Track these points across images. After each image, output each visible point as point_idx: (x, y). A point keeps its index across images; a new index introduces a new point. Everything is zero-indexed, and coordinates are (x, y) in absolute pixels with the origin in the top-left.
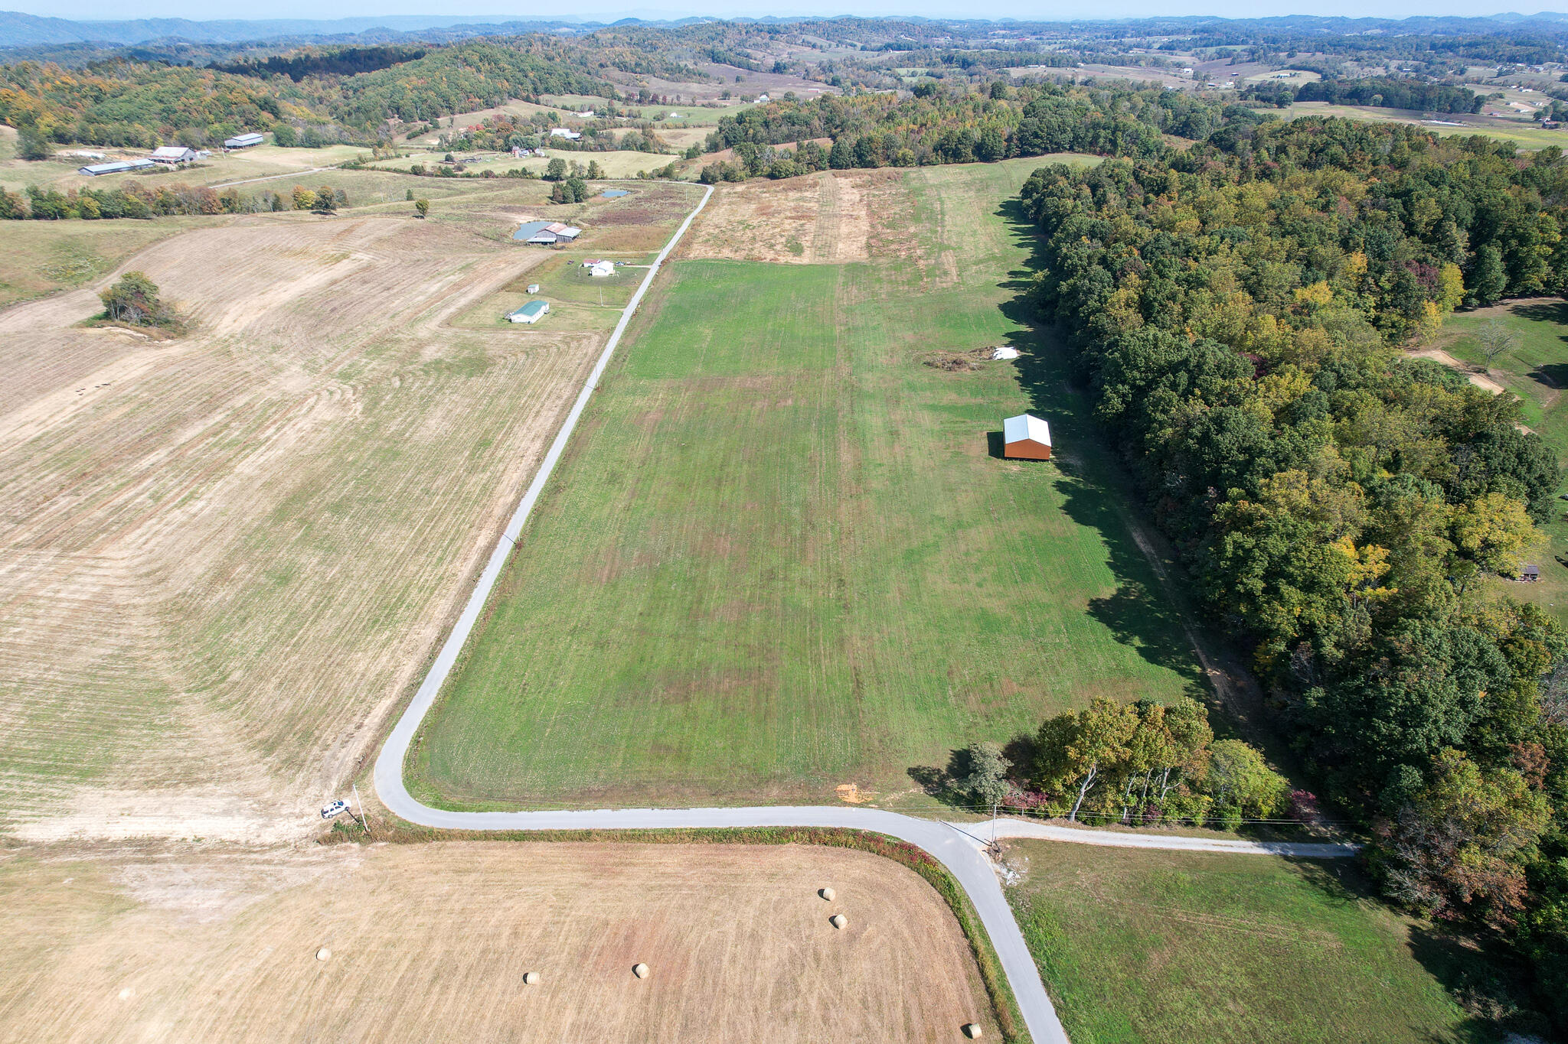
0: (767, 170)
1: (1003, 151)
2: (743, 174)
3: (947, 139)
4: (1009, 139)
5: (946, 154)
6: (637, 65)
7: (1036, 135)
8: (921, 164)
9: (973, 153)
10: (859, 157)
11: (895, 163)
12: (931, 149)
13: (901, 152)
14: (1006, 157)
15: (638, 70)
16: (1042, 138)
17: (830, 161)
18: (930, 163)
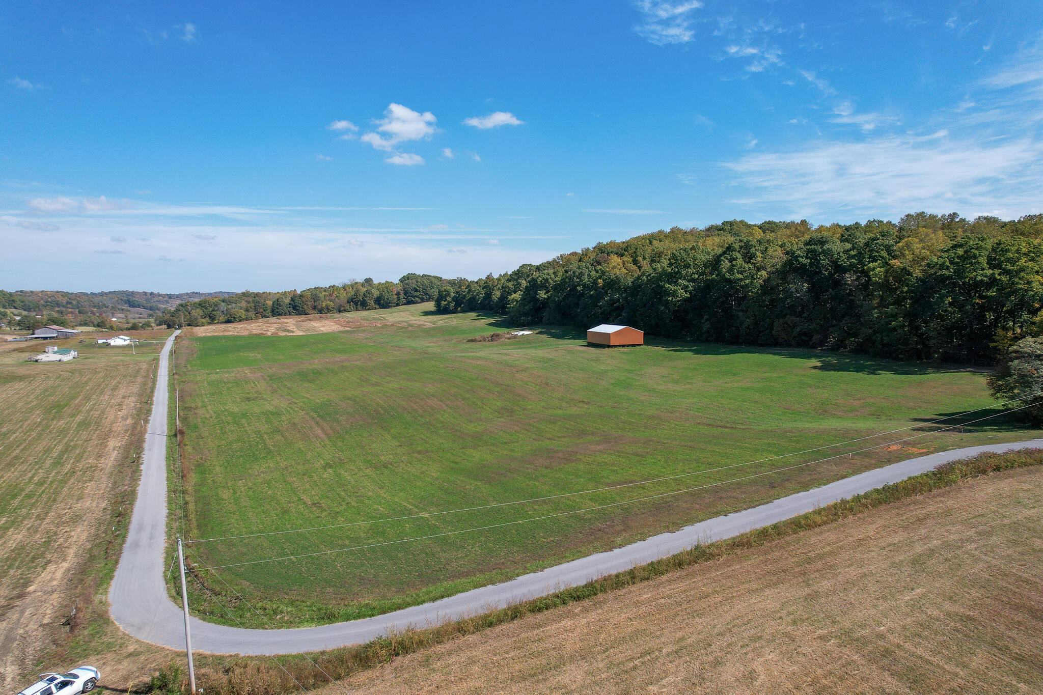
0: (222, 318)
1: (396, 301)
2: (204, 320)
3: (356, 294)
4: (398, 294)
5: (356, 304)
6: (68, 303)
7: (416, 291)
8: (340, 311)
9: (375, 303)
10: (294, 308)
11: (321, 311)
12: (346, 301)
13: (324, 304)
14: (398, 305)
15: (69, 306)
16: (420, 292)
17: (272, 311)
18: (345, 311)
